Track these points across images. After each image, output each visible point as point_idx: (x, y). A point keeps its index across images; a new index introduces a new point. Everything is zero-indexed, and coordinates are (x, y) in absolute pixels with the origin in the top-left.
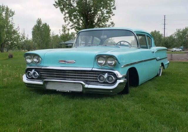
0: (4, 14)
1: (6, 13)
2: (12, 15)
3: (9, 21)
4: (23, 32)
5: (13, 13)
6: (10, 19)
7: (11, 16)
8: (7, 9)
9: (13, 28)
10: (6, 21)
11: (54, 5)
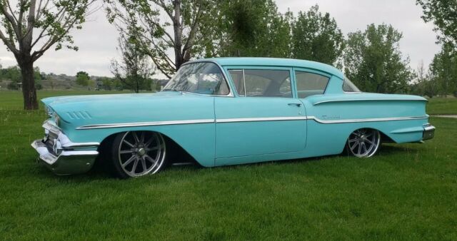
0: (385, 38)
1: (387, 37)
2: (398, 40)
3: (393, 50)
4: (421, 66)
5: (400, 36)
6: (394, 45)
7: (395, 41)
8: (391, 29)
9: (398, 59)
10: (387, 49)
11: (423, 17)
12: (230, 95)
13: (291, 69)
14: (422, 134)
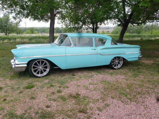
12: (72, 46)
13: (93, 37)
14: (138, 58)
